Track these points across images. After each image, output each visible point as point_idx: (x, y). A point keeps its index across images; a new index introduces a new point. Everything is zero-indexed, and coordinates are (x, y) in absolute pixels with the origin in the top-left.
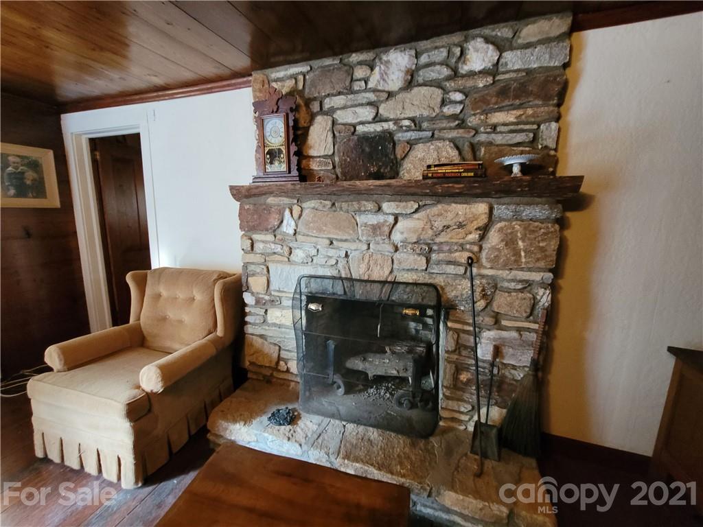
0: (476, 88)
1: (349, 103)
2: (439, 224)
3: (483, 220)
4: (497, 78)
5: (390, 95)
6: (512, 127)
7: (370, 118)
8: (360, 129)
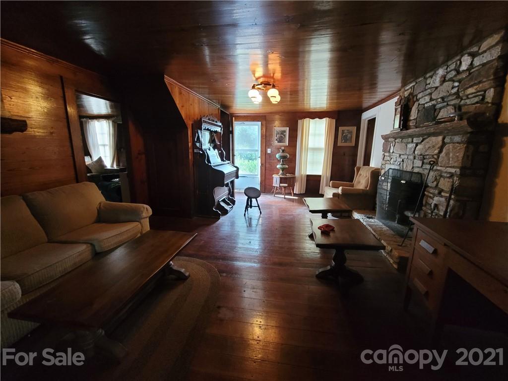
0: (463, 79)
1: (423, 95)
2: (427, 146)
3: (440, 144)
4: (471, 72)
5: (437, 88)
6: (474, 95)
7: (428, 100)
8: (426, 105)
